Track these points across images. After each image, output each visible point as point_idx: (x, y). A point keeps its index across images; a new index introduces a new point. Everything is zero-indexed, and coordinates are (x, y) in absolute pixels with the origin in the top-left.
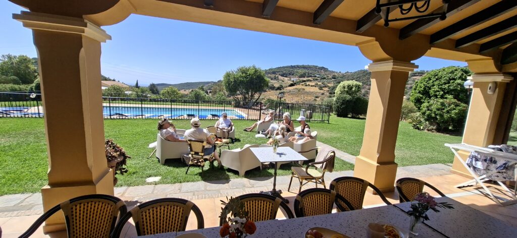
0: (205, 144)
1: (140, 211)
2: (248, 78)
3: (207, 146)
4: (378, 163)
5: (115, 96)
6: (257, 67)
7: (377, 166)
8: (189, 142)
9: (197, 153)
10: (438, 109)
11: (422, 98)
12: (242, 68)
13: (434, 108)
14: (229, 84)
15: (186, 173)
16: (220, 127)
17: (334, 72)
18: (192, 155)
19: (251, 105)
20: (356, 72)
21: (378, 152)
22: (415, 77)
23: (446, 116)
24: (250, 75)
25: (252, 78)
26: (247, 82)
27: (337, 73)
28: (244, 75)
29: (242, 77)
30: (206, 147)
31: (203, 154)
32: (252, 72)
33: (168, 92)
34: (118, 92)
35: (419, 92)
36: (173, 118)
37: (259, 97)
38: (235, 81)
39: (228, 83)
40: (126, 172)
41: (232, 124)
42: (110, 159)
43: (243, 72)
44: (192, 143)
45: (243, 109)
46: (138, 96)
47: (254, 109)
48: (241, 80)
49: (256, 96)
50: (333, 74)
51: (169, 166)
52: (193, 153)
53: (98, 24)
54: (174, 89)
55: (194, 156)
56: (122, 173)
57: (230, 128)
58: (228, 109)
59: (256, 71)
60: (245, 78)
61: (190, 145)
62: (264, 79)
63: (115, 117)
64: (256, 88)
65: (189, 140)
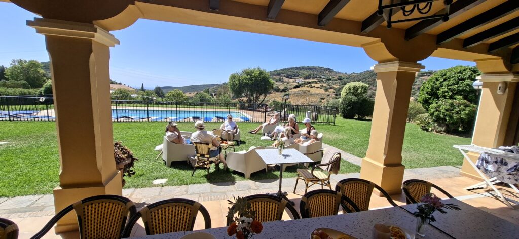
0: (210, 146)
1: (149, 211)
2: (252, 80)
3: (213, 148)
4: (385, 165)
5: (121, 99)
6: (262, 69)
7: (384, 168)
8: (195, 145)
9: (202, 156)
10: (447, 110)
11: (430, 99)
12: (247, 70)
13: (442, 109)
14: (234, 86)
15: (193, 175)
16: (226, 129)
17: (340, 73)
18: (198, 157)
19: (256, 107)
20: (362, 73)
21: (384, 154)
22: (423, 78)
23: (455, 117)
24: (254, 76)
25: (256, 80)
26: (252, 84)
27: (342, 74)
28: (249, 77)
29: (247, 79)
30: (211, 149)
31: (208, 156)
32: (257, 74)
33: (174, 95)
34: (124, 95)
35: (427, 93)
36: (178, 121)
37: (264, 99)
38: (240, 83)
40: (134, 174)
41: (237, 126)
42: (118, 160)
44: (199, 146)
45: (248, 112)
46: (144, 99)
47: (259, 111)
48: (245, 82)
49: (261, 98)
50: (339, 75)
51: (175, 168)
52: (199, 155)
53: (107, 29)
54: (179, 92)
55: (200, 158)
56: (130, 175)
57: (235, 130)
58: (233, 111)
59: (261, 73)
60: (250, 80)
61: (196, 147)
62: (268, 81)
63: (122, 120)
64: (261, 90)
65: (195, 143)
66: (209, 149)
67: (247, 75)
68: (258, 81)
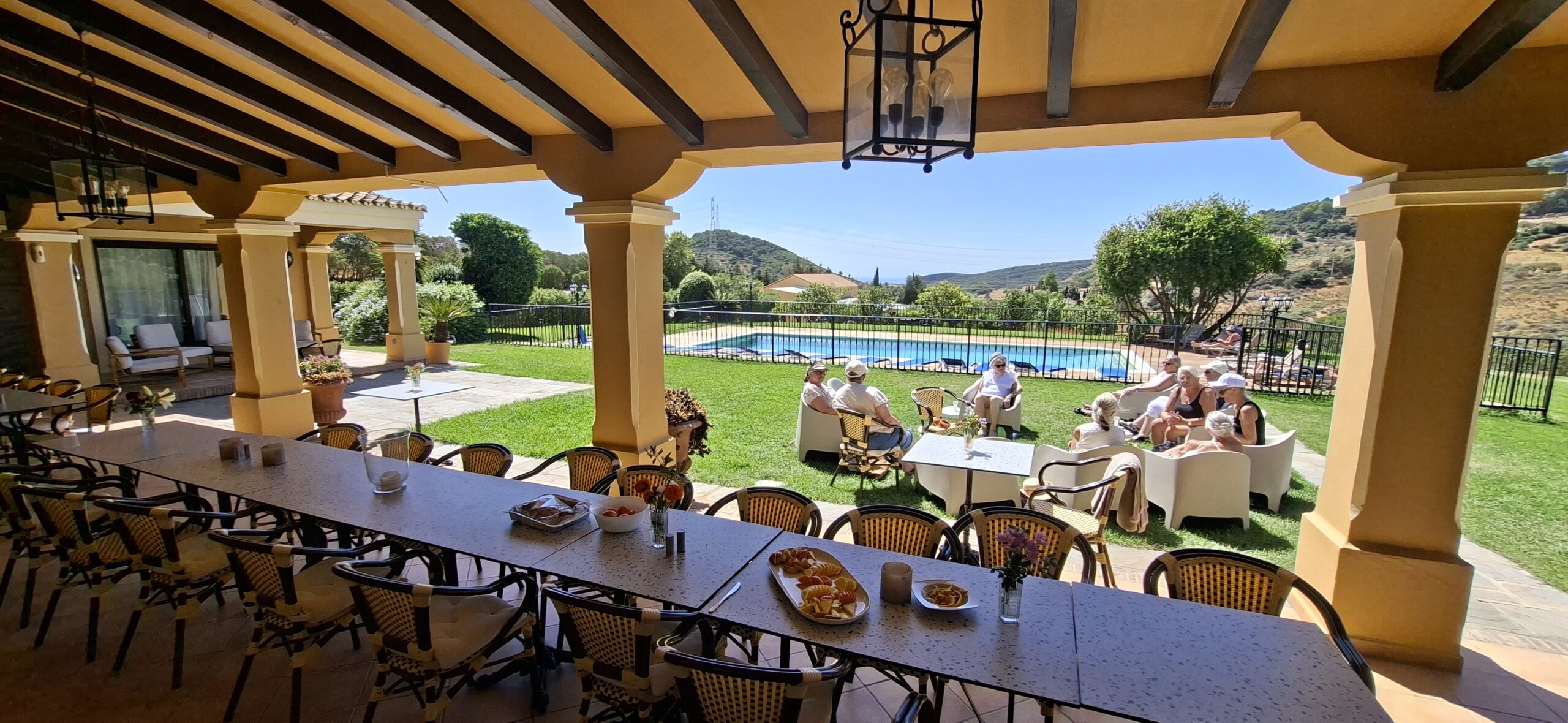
0: (868, 421)
2: (1181, 243)
3: (876, 428)
6: (1230, 200)
8: (840, 415)
9: (854, 442)
12: (1167, 209)
14: (1113, 268)
15: (832, 484)
16: (984, 392)
18: (846, 444)
19: (1188, 336)
21: (1354, 502)
24: (1192, 231)
25: (1200, 243)
26: (1181, 257)
28: (1169, 233)
29: (1161, 240)
30: (871, 430)
31: (865, 446)
32: (1200, 221)
33: (936, 298)
34: (821, 300)
37: (1235, 307)
38: (1133, 257)
39: (1110, 262)
40: (707, 453)
41: (1019, 387)
42: (674, 422)
43: (1168, 223)
44: (846, 417)
45: (1148, 350)
46: (864, 310)
47: (1199, 351)
48: (1154, 253)
49: (1223, 304)
51: (810, 466)
52: (847, 440)
53: (658, 201)
55: (849, 447)
56: (701, 454)
58: (1094, 348)
59: (1223, 215)
60: (1173, 243)
61: (842, 420)
62: (1255, 241)
63: (781, 358)
64: (1220, 276)
65: (840, 411)
66: (867, 428)
67: (1164, 229)
68: (1206, 244)
